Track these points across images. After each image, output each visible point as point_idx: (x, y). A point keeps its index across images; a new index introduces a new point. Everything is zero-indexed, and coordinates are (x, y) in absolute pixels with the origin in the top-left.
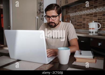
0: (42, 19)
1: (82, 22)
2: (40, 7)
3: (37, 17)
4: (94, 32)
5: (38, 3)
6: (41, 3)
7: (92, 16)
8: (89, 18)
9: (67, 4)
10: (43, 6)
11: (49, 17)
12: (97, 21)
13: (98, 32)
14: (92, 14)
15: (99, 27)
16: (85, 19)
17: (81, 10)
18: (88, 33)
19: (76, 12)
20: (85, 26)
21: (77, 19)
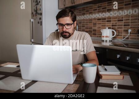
0: (40, 22)
1: (93, 27)
2: (36, 7)
3: (32, 20)
4: (108, 41)
5: (34, 2)
6: (38, 2)
7: (105, 21)
8: (101, 23)
9: (73, 5)
10: (41, 5)
11: (62, 25)
12: (111, 27)
13: (113, 41)
14: (105, 19)
15: (113, 35)
16: (96, 24)
17: (91, 13)
18: (101, 41)
19: (84, 14)
20: (96, 32)
21: (85, 23)
